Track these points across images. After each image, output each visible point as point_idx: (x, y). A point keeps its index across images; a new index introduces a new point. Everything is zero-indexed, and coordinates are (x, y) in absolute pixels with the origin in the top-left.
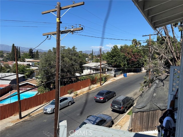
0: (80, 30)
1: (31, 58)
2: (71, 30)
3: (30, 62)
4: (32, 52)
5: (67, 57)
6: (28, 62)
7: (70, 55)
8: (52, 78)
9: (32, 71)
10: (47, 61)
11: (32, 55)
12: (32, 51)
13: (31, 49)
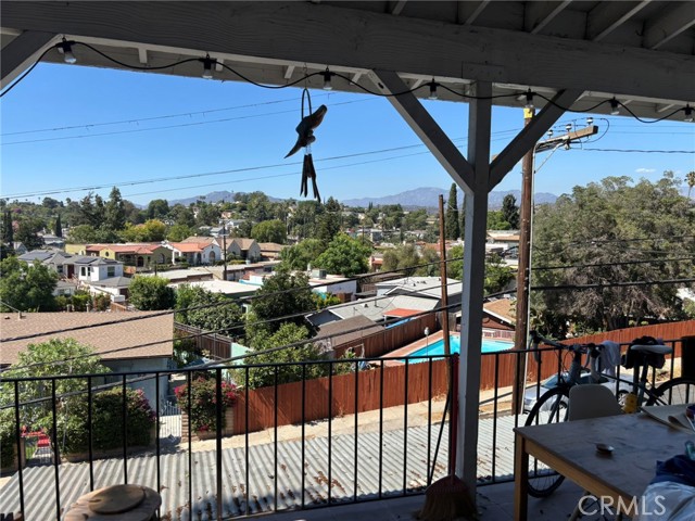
0: (588, 135)
1: (507, 229)
2: (564, 138)
3: (504, 241)
4: (514, 207)
5: (634, 220)
6: (496, 241)
7: (645, 212)
8: (565, 299)
9: (508, 275)
10: (549, 237)
11: (513, 218)
12: (514, 201)
13: (511, 196)
